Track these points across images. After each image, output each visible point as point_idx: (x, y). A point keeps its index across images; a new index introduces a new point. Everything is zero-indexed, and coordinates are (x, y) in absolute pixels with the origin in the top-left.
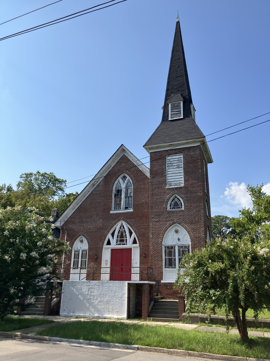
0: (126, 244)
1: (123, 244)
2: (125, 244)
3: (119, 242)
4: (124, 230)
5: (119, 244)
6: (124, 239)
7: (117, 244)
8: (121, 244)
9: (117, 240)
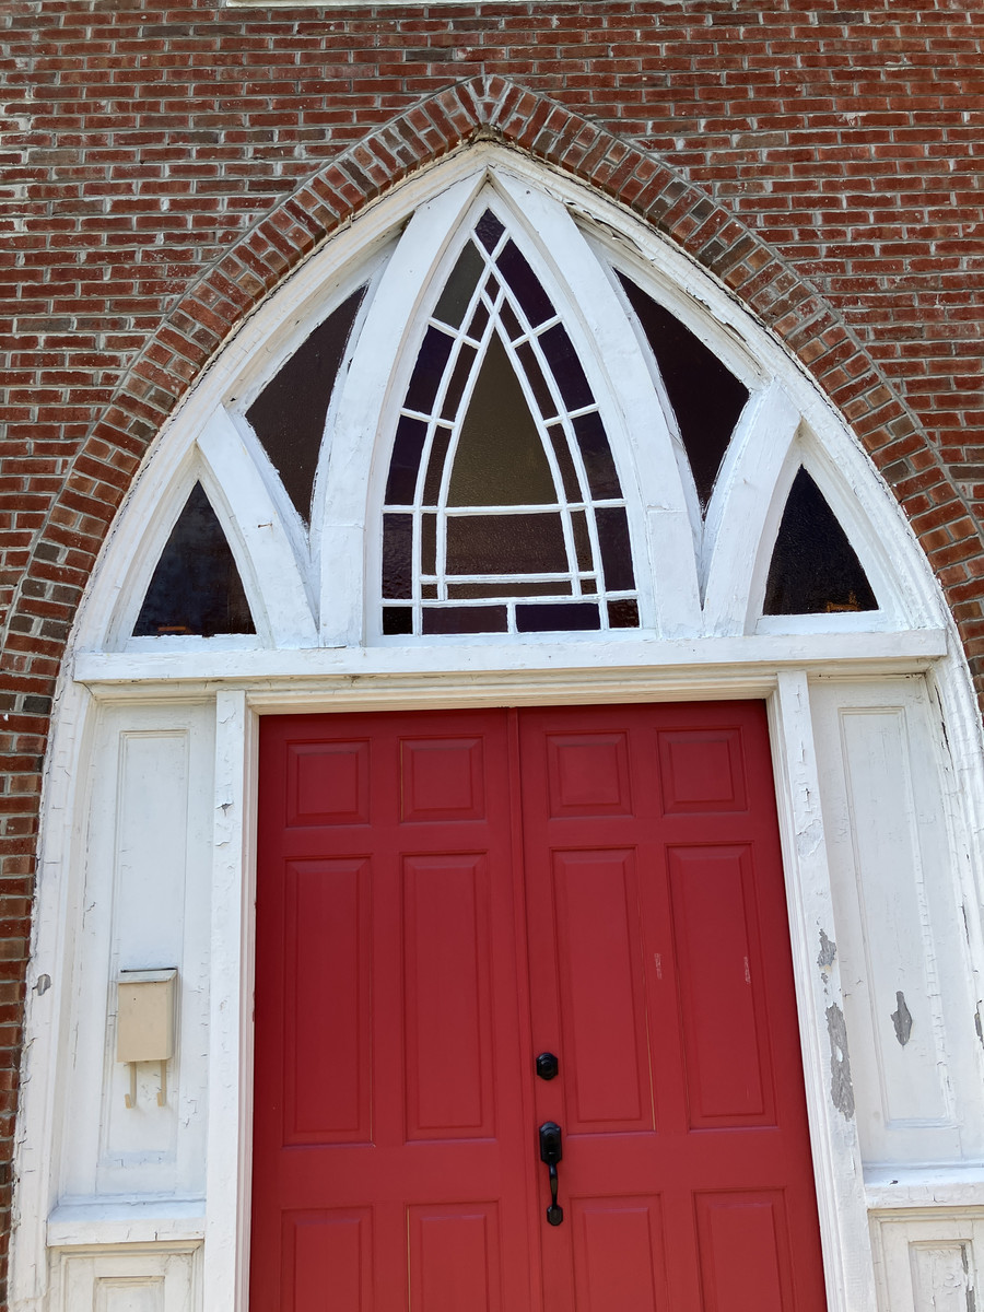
0: (625, 615)
1: (532, 620)
2: (583, 618)
3: (441, 579)
4: (531, 335)
5: (439, 622)
6: (563, 507)
7: (396, 622)
8: (491, 621)
9: (396, 528)
